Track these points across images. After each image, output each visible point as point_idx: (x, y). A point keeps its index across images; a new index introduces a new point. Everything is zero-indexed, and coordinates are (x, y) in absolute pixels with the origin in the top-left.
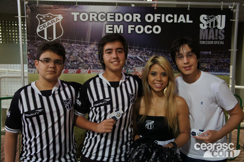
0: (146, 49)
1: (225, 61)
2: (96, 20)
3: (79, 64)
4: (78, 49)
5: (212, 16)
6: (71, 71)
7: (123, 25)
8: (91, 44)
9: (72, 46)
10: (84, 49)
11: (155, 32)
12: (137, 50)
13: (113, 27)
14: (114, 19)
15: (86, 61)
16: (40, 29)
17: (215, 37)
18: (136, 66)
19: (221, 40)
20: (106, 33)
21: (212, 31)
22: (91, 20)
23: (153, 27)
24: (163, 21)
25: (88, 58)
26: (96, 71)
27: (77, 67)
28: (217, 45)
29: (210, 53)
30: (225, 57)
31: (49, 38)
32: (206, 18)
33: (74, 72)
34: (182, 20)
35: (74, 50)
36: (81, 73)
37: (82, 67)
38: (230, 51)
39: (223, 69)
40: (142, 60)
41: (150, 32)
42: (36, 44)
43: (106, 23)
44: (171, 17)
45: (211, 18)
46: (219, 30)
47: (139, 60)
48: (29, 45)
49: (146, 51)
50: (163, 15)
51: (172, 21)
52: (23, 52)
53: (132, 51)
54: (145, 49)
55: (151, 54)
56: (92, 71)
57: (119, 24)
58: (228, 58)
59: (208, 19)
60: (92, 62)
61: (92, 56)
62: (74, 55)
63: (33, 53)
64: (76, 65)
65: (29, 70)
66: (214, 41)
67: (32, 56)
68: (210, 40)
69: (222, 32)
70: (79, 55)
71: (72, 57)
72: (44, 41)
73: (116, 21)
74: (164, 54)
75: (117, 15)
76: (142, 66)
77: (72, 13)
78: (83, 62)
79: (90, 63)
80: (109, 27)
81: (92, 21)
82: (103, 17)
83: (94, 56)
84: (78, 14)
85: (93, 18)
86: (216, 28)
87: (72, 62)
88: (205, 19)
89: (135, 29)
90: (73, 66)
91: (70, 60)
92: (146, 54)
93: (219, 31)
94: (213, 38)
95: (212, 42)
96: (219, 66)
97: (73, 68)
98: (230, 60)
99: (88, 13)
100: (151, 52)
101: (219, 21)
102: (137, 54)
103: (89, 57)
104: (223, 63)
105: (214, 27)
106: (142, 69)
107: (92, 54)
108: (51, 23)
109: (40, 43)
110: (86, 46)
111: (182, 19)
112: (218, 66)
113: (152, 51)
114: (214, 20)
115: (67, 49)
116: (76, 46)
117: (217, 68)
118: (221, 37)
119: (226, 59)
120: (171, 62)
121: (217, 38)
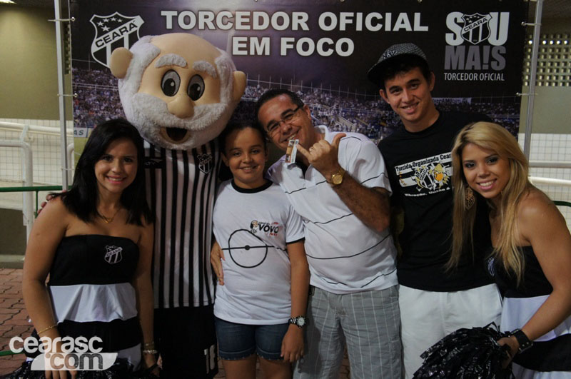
0: (319, 91)
1: (505, 120)
2: (211, 26)
5: (477, 15)
7: (269, 38)
11: (340, 52)
12: (299, 92)
13: (248, 43)
14: (251, 24)
16: (98, 46)
17: (482, 63)
19: (497, 72)
21: (474, 50)
22: (201, 26)
23: (335, 42)
24: (359, 28)
28: (487, 82)
29: (469, 100)
30: (506, 112)
32: (460, 20)
34: (402, 26)
38: (520, 97)
41: (330, 52)
42: (91, 77)
43: (232, 32)
44: (378, 18)
45: (474, 20)
46: (492, 46)
48: (76, 78)
49: (319, 96)
50: (360, 15)
51: (379, 27)
52: (64, 93)
54: (317, 91)
55: (329, 101)
57: (260, 35)
58: (513, 114)
59: (467, 21)
63: (84, 96)
65: (76, 131)
66: (479, 72)
67: (83, 102)
68: (469, 72)
69: (499, 51)
72: (106, 70)
73: (254, 28)
74: (359, 102)
75: (256, 15)
77: (163, 13)
80: (240, 42)
81: (203, 28)
82: (226, 20)
84: (175, 13)
85: (205, 24)
86: (486, 43)
88: (458, 21)
89: (295, 47)
92: (320, 100)
93: (494, 48)
94: (478, 67)
95: (475, 76)
98: (519, 119)
99: (196, 12)
100: (331, 97)
101: (493, 27)
105: (480, 40)
108: (119, 33)
109: (97, 75)
111: (403, 22)
113: (334, 94)
114: (481, 25)
118: (498, 64)
119: (508, 116)
120: (377, 118)
121: (487, 66)
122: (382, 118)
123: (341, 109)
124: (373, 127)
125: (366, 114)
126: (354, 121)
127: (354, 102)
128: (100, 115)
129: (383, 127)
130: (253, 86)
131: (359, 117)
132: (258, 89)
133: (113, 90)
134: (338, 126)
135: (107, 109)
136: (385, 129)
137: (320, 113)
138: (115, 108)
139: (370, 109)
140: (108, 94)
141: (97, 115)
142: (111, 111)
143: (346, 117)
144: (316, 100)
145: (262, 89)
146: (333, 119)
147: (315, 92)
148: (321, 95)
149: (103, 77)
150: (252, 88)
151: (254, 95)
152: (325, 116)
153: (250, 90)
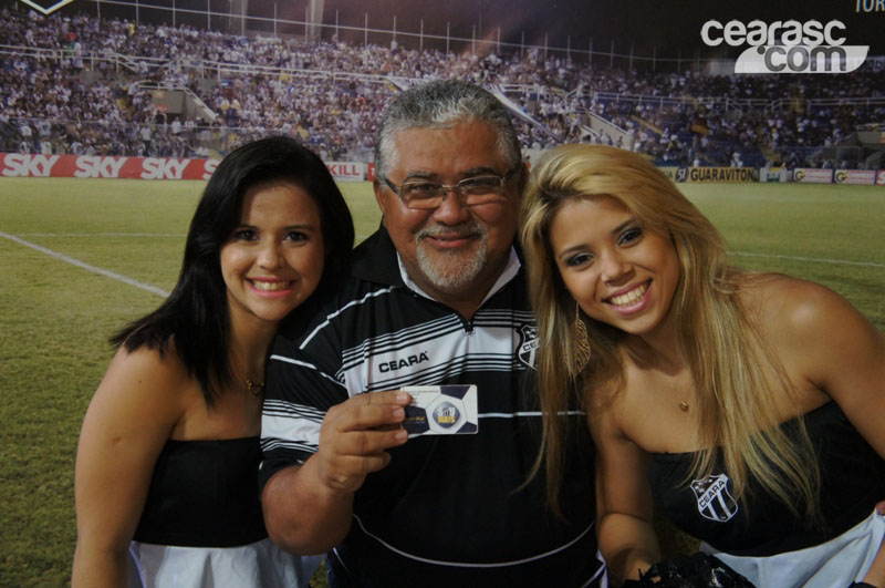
0: (541, 52)
3: (195, 131)
4: (190, 52)
6: (155, 166)
8: (251, 25)
9: (156, 37)
10: (221, 55)
12: (492, 58)
15: (231, 117)
25: (243, 102)
27: (187, 149)
33: (173, 170)
35: (168, 56)
36: (206, 176)
37: (213, 144)
40: (524, 114)
53: (469, 62)
54: (535, 52)
55: (567, 77)
60: (263, 125)
61: (262, 91)
62: (170, 87)
64: (181, 139)
70: (193, 87)
71: (158, 94)
72: (16, 7)
74: (639, 78)
78: (214, 124)
79: (251, 128)
83: (271, 93)
87: (160, 119)
90: (168, 144)
91: (149, 113)
92: (543, 76)
97: (165, 153)
100: (570, 66)
102: (492, 79)
103: (244, 93)
107: (259, 79)
110: (228, 37)
113: (577, 59)
115: (132, 53)
116: (179, 36)
120: (683, 117)
122: (696, 115)
123: (595, 96)
124: (674, 137)
125: (656, 105)
126: (629, 124)
127: (627, 77)
128: (6, 118)
129: (700, 136)
130: (380, 44)
131: (638, 114)
132: (394, 53)
133: (37, 56)
134: (588, 138)
135: (22, 104)
136: (705, 142)
137: (544, 108)
138: (44, 102)
139: (666, 94)
140: (23, 66)
142: (31, 109)
143: (607, 116)
144: (534, 76)
145: (404, 51)
146: (575, 121)
147: (531, 56)
148: (547, 63)
149: (10, 25)
150: (379, 49)
151: (383, 66)
152: (555, 114)
153: (374, 54)
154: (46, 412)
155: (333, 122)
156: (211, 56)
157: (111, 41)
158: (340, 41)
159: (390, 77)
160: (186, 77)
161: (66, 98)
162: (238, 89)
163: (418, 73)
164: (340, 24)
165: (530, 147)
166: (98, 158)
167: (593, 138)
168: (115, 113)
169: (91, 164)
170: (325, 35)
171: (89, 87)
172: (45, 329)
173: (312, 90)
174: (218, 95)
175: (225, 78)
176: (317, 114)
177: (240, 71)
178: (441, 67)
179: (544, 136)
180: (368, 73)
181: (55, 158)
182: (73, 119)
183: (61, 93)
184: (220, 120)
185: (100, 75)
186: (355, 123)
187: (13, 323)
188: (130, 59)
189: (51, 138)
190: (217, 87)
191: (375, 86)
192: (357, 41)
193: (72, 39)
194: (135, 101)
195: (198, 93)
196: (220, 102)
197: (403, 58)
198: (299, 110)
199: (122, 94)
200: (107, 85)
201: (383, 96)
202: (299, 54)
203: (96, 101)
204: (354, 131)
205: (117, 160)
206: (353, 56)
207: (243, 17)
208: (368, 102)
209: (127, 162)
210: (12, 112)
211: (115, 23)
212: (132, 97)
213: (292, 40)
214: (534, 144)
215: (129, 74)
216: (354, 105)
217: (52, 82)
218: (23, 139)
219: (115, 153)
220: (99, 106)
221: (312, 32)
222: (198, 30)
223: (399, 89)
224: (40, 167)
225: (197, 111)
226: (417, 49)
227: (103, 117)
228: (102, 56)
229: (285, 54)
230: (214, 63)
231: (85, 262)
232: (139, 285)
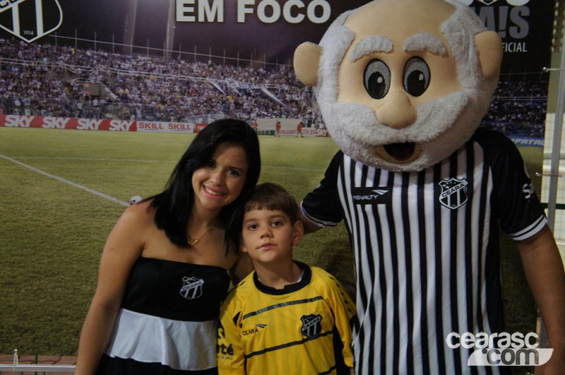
0: (287, 67)
1: (528, 104)
3: (105, 105)
4: (103, 64)
6: (84, 123)
8: (135, 50)
9: (86, 56)
10: (119, 65)
11: (313, 18)
12: (261, 70)
13: (196, 6)
15: (124, 98)
16: (2, 7)
18: (258, 115)
19: (517, 41)
20: (177, 22)
21: (487, 12)
23: (307, 4)
25: (131, 90)
26: (151, 126)
27: (101, 114)
30: (530, 93)
31: (27, 32)
33: (94, 125)
35: (92, 66)
36: (110, 128)
37: (115, 112)
38: (549, 73)
39: (521, 128)
40: (277, 100)
41: (300, 18)
46: (511, 7)
47: (266, 97)
49: (286, 74)
53: (249, 72)
54: (284, 68)
56: (140, 124)
58: (538, 95)
60: (141, 102)
61: (141, 84)
62: (93, 82)
64: (98, 109)
69: (520, 13)
70: (105, 82)
71: (87, 85)
72: (13, 39)
76: (276, 116)
78: (115, 102)
79: (134, 104)
80: (185, 5)
83: (145, 86)
86: (503, 2)
87: (87, 98)
89: (255, 11)
90: (91, 111)
91: (81, 95)
92: (287, 80)
93: (513, 10)
96: (509, 118)
97: (90, 116)
98: (546, 102)
102: (261, 81)
103: (131, 86)
104: (521, 111)
106: (275, 123)
107: (139, 78)
110: (124, 56)
112: (504, 119)
115: (73, 64)
116: (97, 55)
117: (502, 125)
118: (519, 31)
119: (531, 98)
121: (505, 32)
128: (7, 97)
130: (203, 62)
132: (210, 66)
133: (24, 64)
134: (311, 113)
135: (15, 89)
137: (288, 97)
138: (27, 88)
140: (17, 69)
141: (3, 97)
142: (21, 92)
144: (283, 80)
145: (215, 66)
146: (304, 104)
147: (281, 69)
148: (290, 73)
149: (10, 48)
150: (202, 64)
151: (204, 73)
152: (294, 100)
153: (199, 67)
154: (25, 250)
155: (178, 102)
156: (114, 66)
157: (62, 57)
158: (182, 60)
159: (207, 79)
160: (101, 76)
161: (38, 87)
162: (128, 83)
163: (222, 77)
164: (182, 51)
165: (280, 117)
166: (54, 118)
167: (313, 113)
168: (64, 95)
169: (51, 121)
170: (174, 56)
171: (50, 81)
172: (25, 207)
173: (166, 84)
174: (118, 86)
175: (121, 77)
176: (169, 97)
177: (129, 74)
178: (234, 74)
179: (288, 112)
180: (196, 76)
181: (32, 118)
182: (42, 98)
183: (36, 84)
184: (119, 99)
185: (56, 75)
186: (189, 103)
187: (9, 203)
188: (72, 67)
189: (30, 107)
190: (117, 82)
191: (199, 83)
192: (190, 60)
193: (42, 56)
194: (74, 88)
195: (107, 85)
196: (118, 90)
197: (215, 69)
198: (160, 95)
199: (68, 85)
200: (59, 80)
201: (204, 89)
202: (160, 66)
203: (54, 88)
204: (189, 107)
205: (64, 119)
206: (188, 68)
207: (131, 46)
208: (196, 91)
209: (69, 121)
210: (10, 93)
211: (65, 48)
212: (72, 86)
213: (157, 59)
214: (283, 116)
215: (71, 74)
216: (189, 93)
217: (32, 78)
218: (16, 107)
219: (63, 115)
220: (55, 91)
221: (167, 54)
222: (108, 52)
223: (212, 85)
224: (24, 122)
225: (107, 94)
226: (222, 64)
227: (57, 97)
228: (57, 65)
229: (153, 66)
230: (116, 69)
231: (47, 172)
232: (75, 185)
